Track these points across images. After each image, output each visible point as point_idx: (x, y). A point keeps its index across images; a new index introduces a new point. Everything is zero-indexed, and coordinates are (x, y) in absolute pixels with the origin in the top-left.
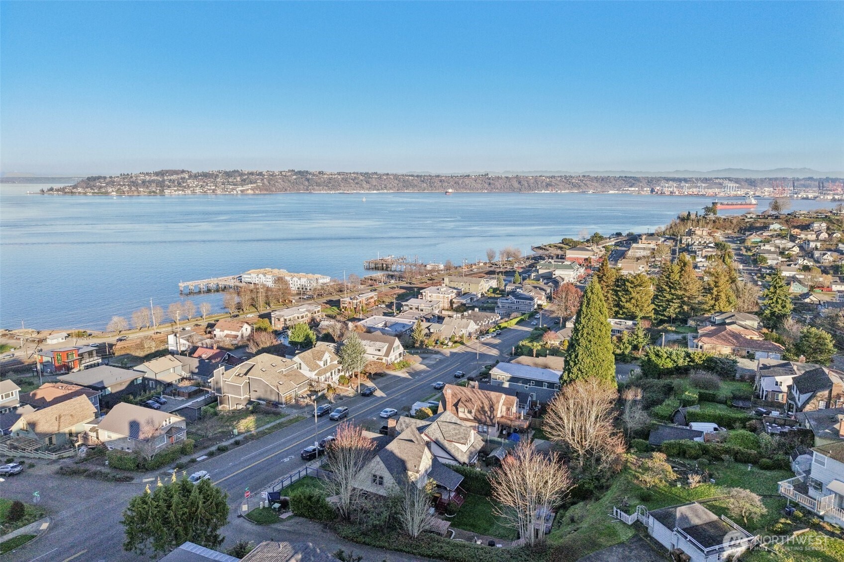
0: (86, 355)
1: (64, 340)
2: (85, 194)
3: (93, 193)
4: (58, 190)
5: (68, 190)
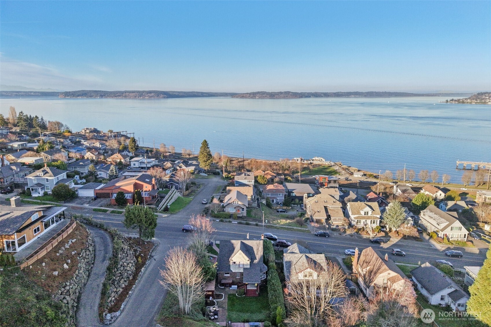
0: (332, 182)
1: (361, 176)
2: (471, 103)
3: (476, 103)
4: (456, 101)
5: (462, 101)
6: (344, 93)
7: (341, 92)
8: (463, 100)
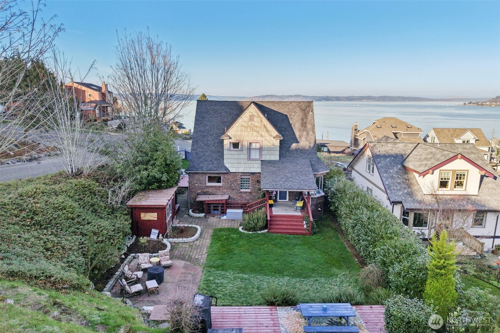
3: (496, 105)
5: (480, 103)
6: (356, 97)
7: (353, 96)
8: (482, 103)
